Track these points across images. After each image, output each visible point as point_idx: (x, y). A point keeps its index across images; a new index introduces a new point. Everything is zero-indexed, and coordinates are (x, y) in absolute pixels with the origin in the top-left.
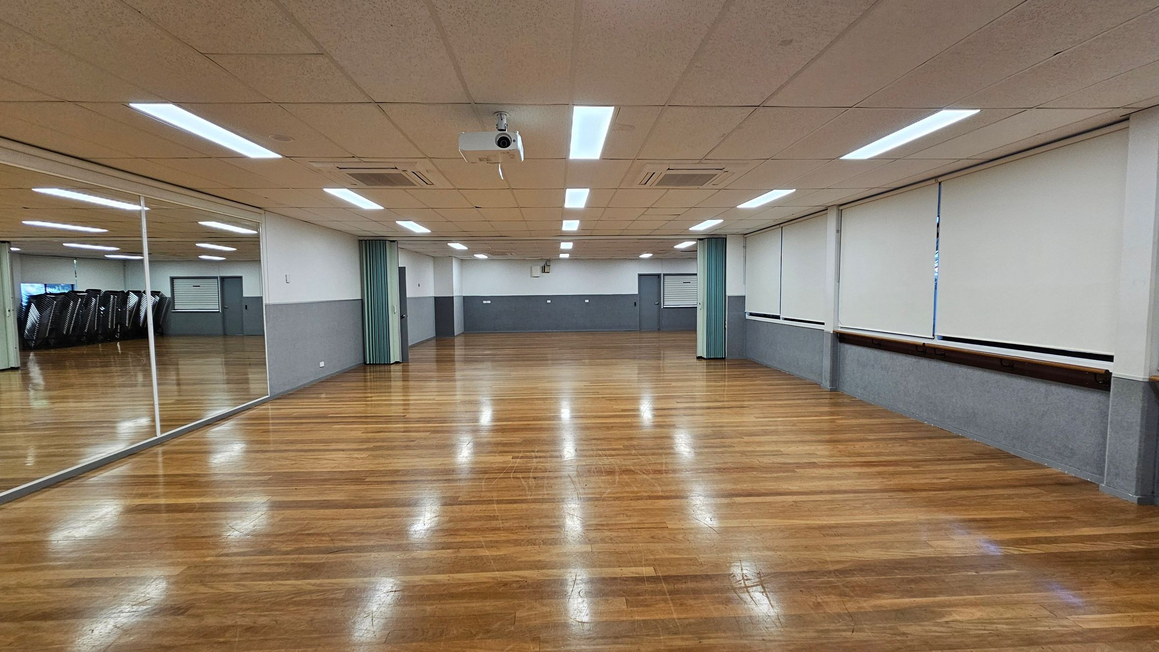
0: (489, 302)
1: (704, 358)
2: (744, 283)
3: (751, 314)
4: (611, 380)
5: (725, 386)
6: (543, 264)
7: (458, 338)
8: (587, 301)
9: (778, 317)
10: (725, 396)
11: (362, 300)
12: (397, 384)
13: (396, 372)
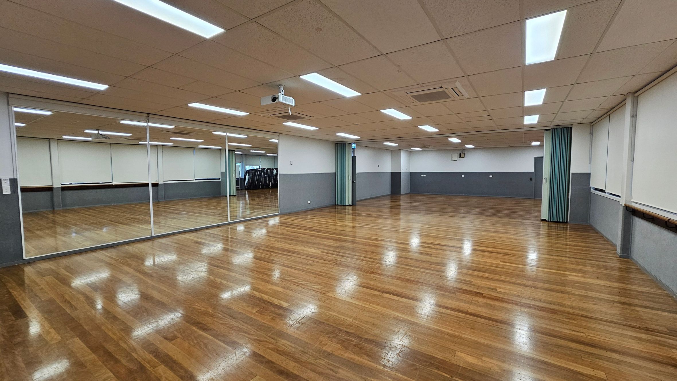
0: (425, 176)
1: (547, 221)
2: (590, 164)
3: (595, 189)
4: (446, 226)
5: (566, 245)
6: (459, 152)
7: (404, 196)
8: (491, 176)
9: (605, 191)
10: (568, 252)
11: (336, 173)
12: (349, 217)
13: (349, 210)
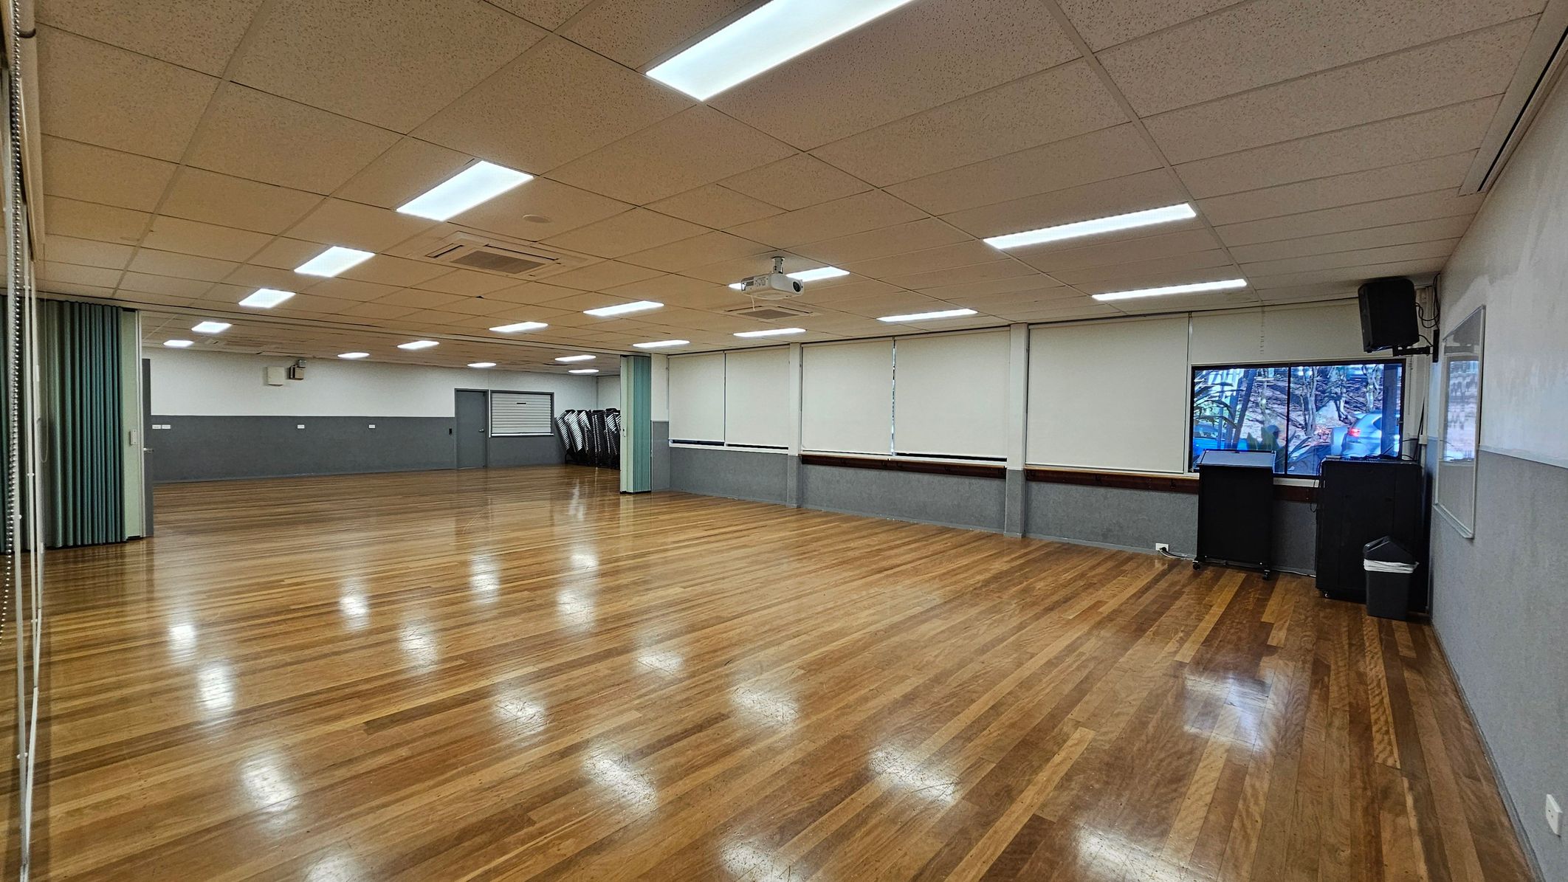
0: (168, 427)
1: (630, 493)
2: (668, 408)
3: (674, 442)
6: (290, 364)
8: (372, 426)
9: (722, 444)
